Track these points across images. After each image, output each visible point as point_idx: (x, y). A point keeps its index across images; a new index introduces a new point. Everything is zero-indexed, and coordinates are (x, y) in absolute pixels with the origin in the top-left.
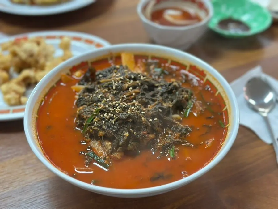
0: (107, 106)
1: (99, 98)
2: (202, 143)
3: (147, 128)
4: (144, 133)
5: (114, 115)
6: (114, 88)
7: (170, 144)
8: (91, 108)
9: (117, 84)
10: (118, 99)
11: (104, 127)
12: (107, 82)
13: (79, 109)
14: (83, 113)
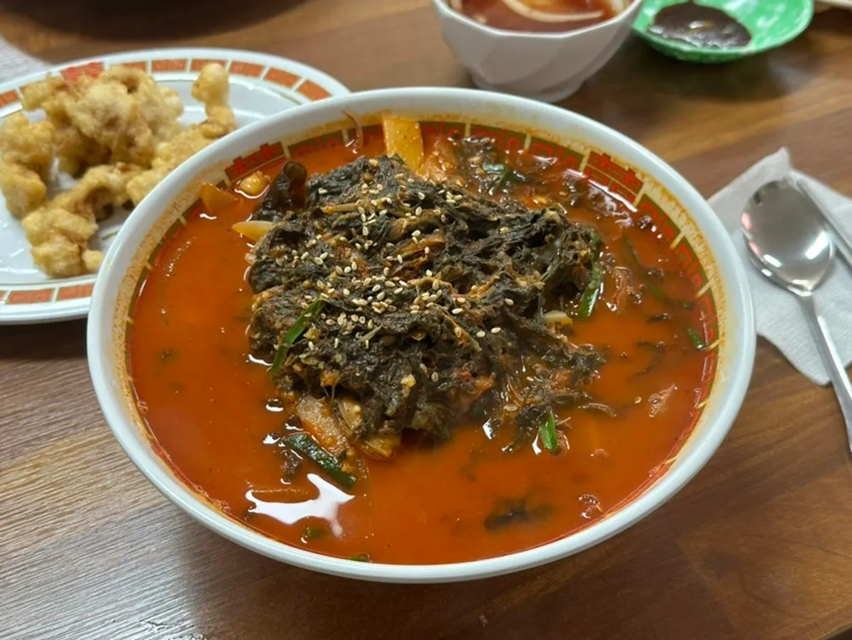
0: (346, 292)
1: (321, 266)
2: (639, 401)
3: (469, 359)
4: (463, 377)
5: (367, 320)
6: (366, 231)
7: (543, 408)
8: (296, 298)
9: (374, 220)
10: (378, 266)
11: (339, 358)
12: (344, 213)
13: (258, 299)
14: (272, 312)
